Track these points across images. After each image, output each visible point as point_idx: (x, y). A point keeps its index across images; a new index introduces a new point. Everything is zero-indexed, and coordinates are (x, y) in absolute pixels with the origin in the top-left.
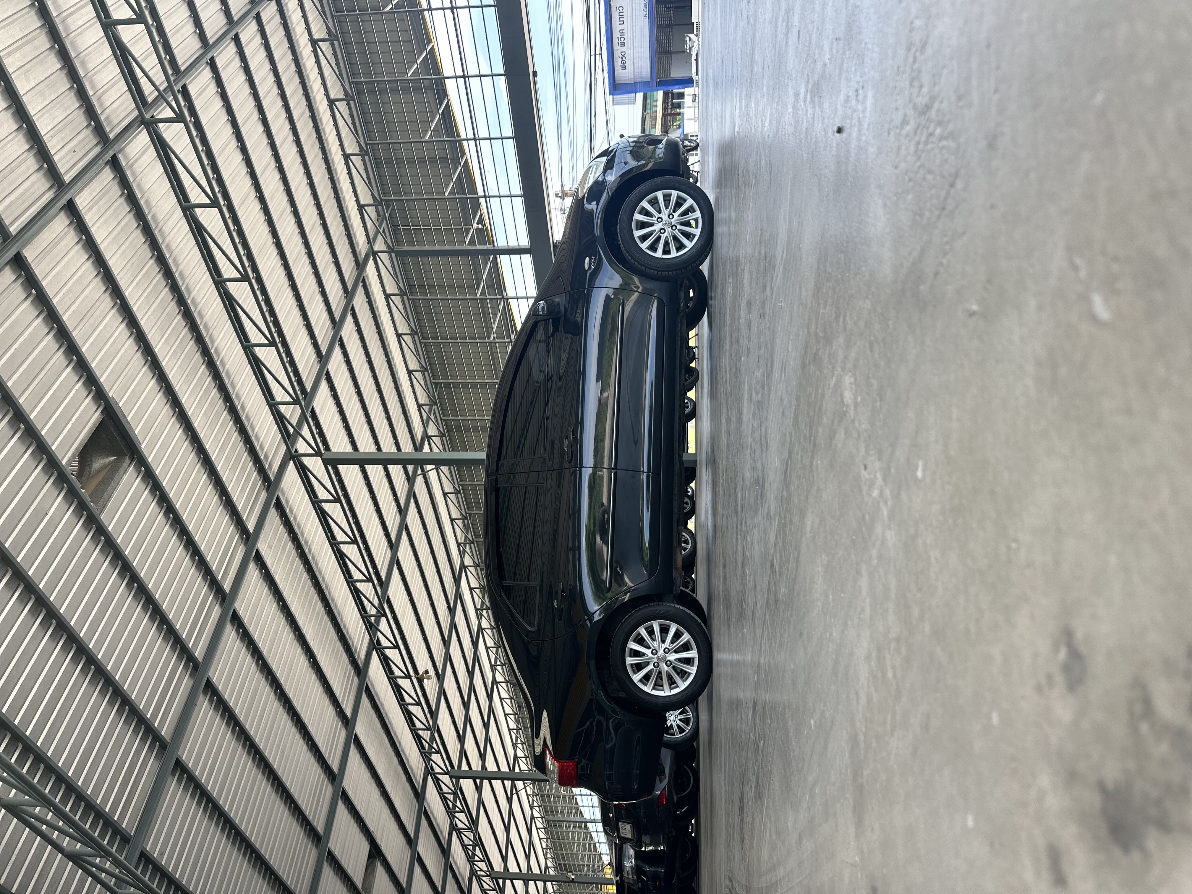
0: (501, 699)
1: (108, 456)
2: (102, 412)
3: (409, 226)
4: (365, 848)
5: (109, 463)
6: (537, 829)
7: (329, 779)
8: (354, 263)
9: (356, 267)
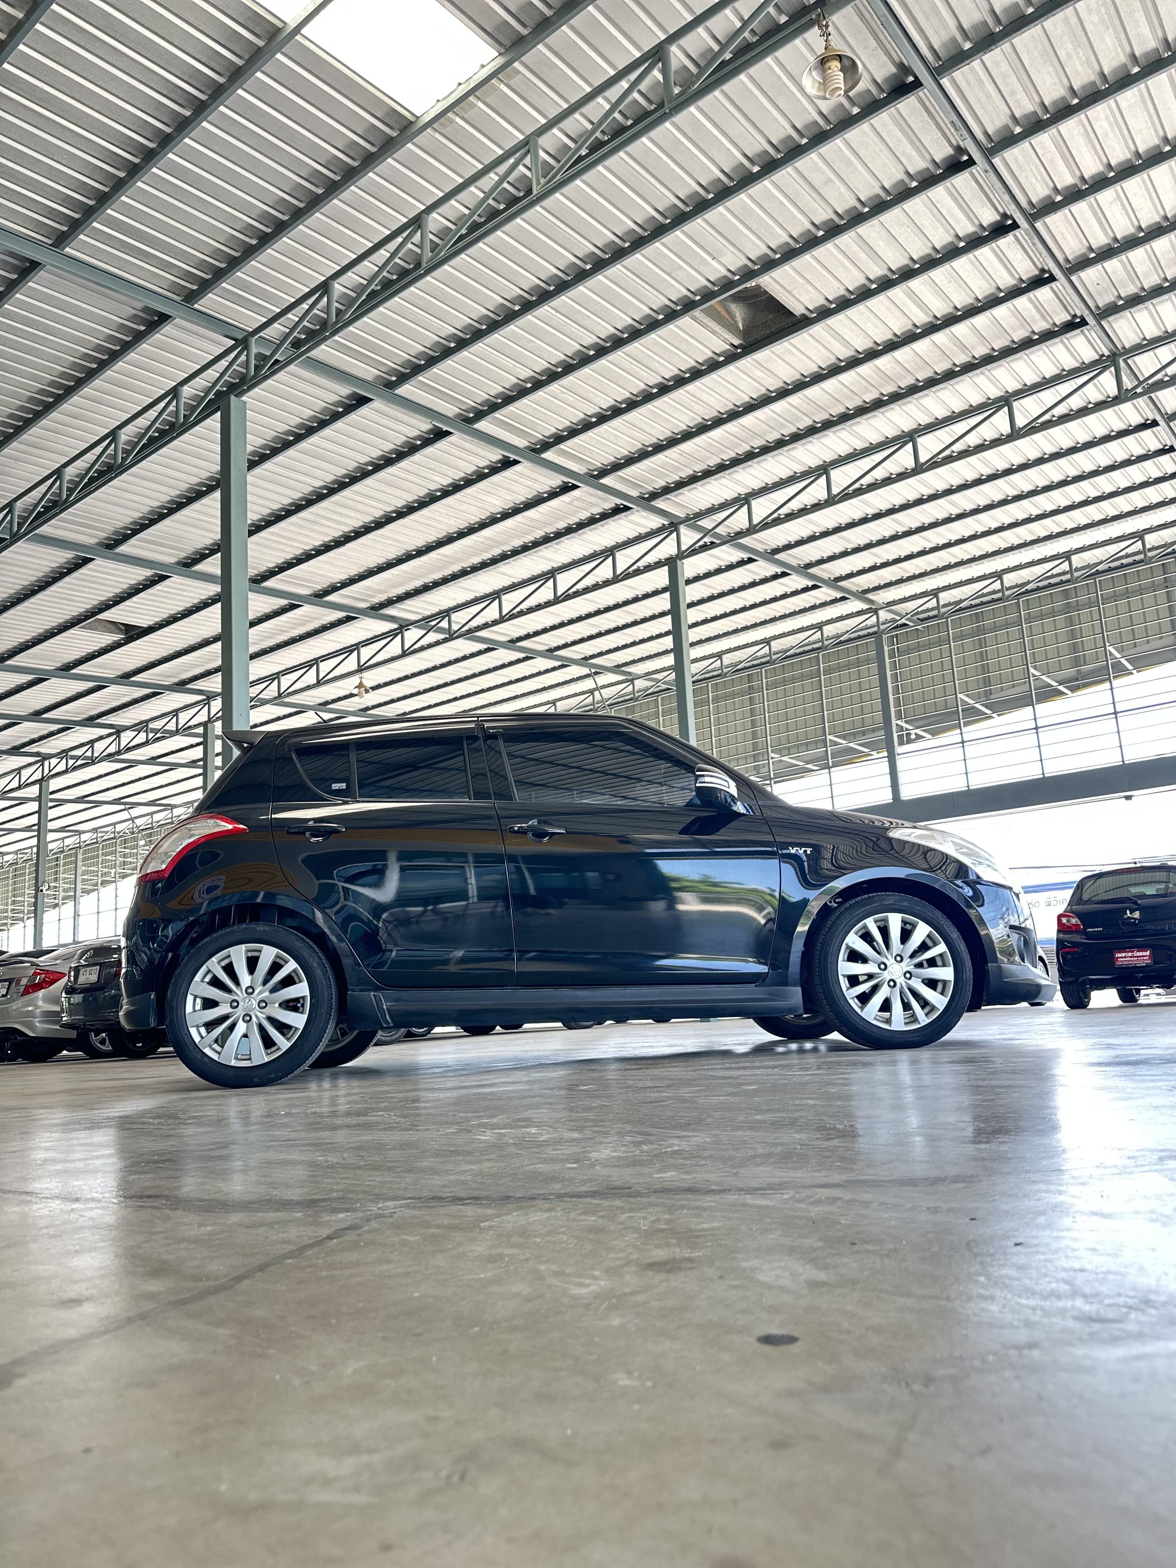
1: (744, 320)
2: (803, 315)
4: (144, 622)
5: (735, 322)
6: (63, 839)
9: (863, 589)
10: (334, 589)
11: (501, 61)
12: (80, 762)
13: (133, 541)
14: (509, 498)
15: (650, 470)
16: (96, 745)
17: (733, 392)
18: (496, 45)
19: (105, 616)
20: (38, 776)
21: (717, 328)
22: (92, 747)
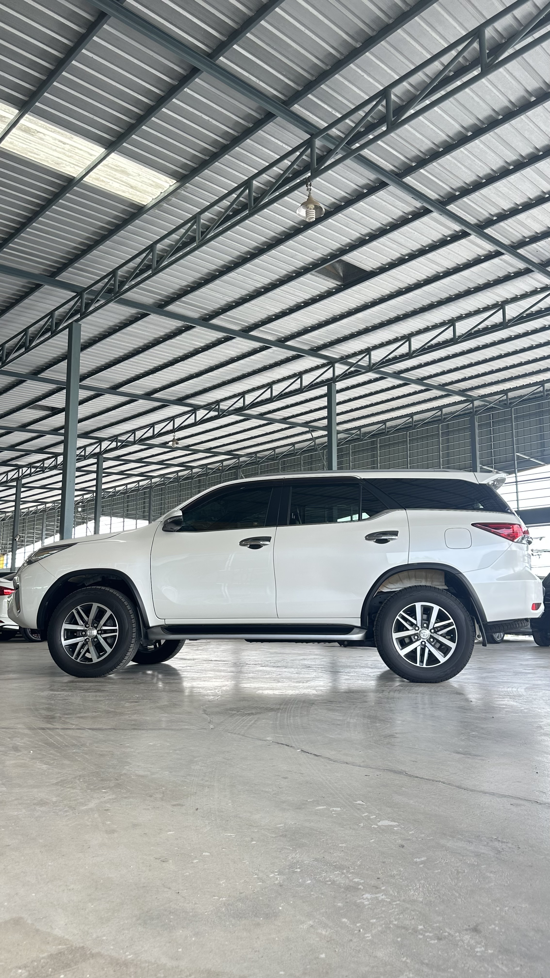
0: (138, 481)
1: (343, 272)
2: (371, 271)
3: (493, 419)
4: (60, 406)
5: (338, 273)
6: (37, 506)
7: (114, 385)
8: (465, 388)
9: (461, 389)
10: (156, 391)
11: (178, 184)
12: (38, 470)
13: (47, 371)
14: (239, 350)
15: (313, 337)
16: (46, 462)
17: (345, 304)
18: (175, 178)
19: (40, 403)
20: (16, 476)
21: (326, 278)
22: (43, 463)
